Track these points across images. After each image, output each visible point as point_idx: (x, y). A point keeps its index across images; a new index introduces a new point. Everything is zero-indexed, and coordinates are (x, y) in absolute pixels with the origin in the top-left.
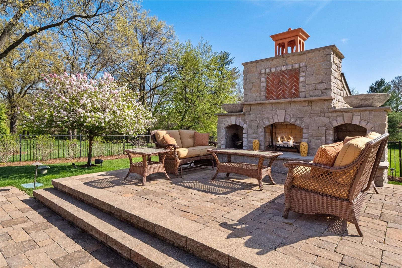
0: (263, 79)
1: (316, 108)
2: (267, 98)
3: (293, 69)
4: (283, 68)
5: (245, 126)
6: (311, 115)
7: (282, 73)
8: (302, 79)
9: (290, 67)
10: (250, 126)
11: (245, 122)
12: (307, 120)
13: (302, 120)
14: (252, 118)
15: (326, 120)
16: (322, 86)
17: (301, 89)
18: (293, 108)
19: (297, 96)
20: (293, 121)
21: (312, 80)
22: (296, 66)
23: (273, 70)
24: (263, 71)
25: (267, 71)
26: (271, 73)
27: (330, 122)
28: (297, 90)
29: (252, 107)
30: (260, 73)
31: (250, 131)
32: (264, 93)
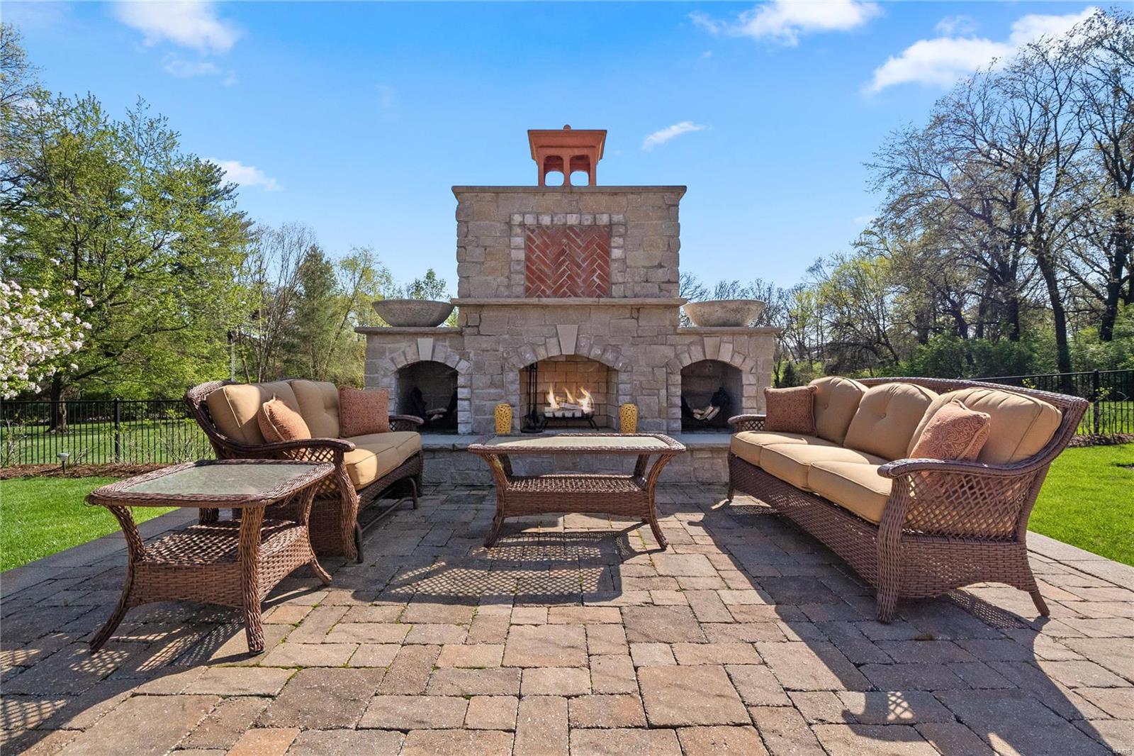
0: (519, 241)
1: (649, 323)
2: (529, 292)
3: (594, 226)
4: (572, 220)
5: (462, 367)
6: (637, 340)
7: (567, 230)
8: (616, 253)
9: (588, 220)
10: (479, 367)
11: (464, 356)
12: (627, 351)
13: (616, 349)
14: (485, 343)
15: (668, 352)
16: (660, 275)
17: (617, 276)
18: (599, 322)
19: (605, 291)
20: (596, 352)
21: (639, 258)
22: (604, 219)
23: (546, 220)
24: (517, 219)
25: (530, 220)
26: (539, 226)
27: (677, 356)
28: (605, 277)
29: (485, 314)
30: (509, 224)
31: (480, 380)
32: (520, 279)
